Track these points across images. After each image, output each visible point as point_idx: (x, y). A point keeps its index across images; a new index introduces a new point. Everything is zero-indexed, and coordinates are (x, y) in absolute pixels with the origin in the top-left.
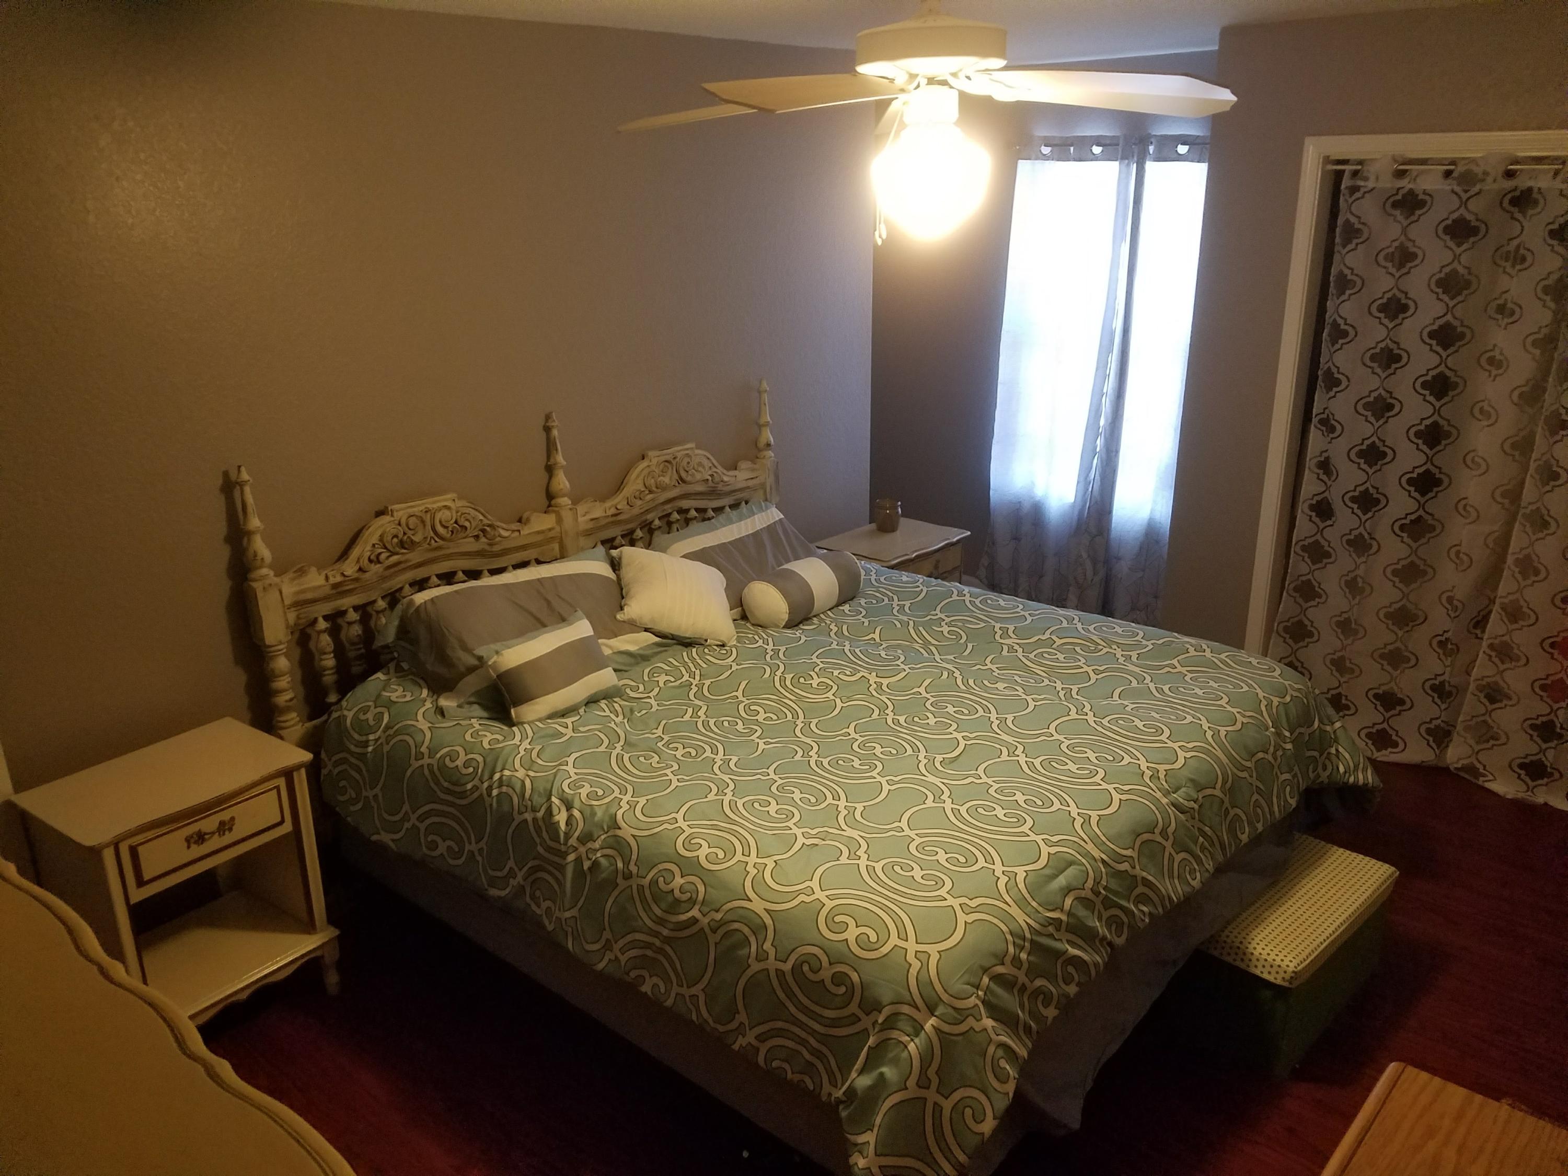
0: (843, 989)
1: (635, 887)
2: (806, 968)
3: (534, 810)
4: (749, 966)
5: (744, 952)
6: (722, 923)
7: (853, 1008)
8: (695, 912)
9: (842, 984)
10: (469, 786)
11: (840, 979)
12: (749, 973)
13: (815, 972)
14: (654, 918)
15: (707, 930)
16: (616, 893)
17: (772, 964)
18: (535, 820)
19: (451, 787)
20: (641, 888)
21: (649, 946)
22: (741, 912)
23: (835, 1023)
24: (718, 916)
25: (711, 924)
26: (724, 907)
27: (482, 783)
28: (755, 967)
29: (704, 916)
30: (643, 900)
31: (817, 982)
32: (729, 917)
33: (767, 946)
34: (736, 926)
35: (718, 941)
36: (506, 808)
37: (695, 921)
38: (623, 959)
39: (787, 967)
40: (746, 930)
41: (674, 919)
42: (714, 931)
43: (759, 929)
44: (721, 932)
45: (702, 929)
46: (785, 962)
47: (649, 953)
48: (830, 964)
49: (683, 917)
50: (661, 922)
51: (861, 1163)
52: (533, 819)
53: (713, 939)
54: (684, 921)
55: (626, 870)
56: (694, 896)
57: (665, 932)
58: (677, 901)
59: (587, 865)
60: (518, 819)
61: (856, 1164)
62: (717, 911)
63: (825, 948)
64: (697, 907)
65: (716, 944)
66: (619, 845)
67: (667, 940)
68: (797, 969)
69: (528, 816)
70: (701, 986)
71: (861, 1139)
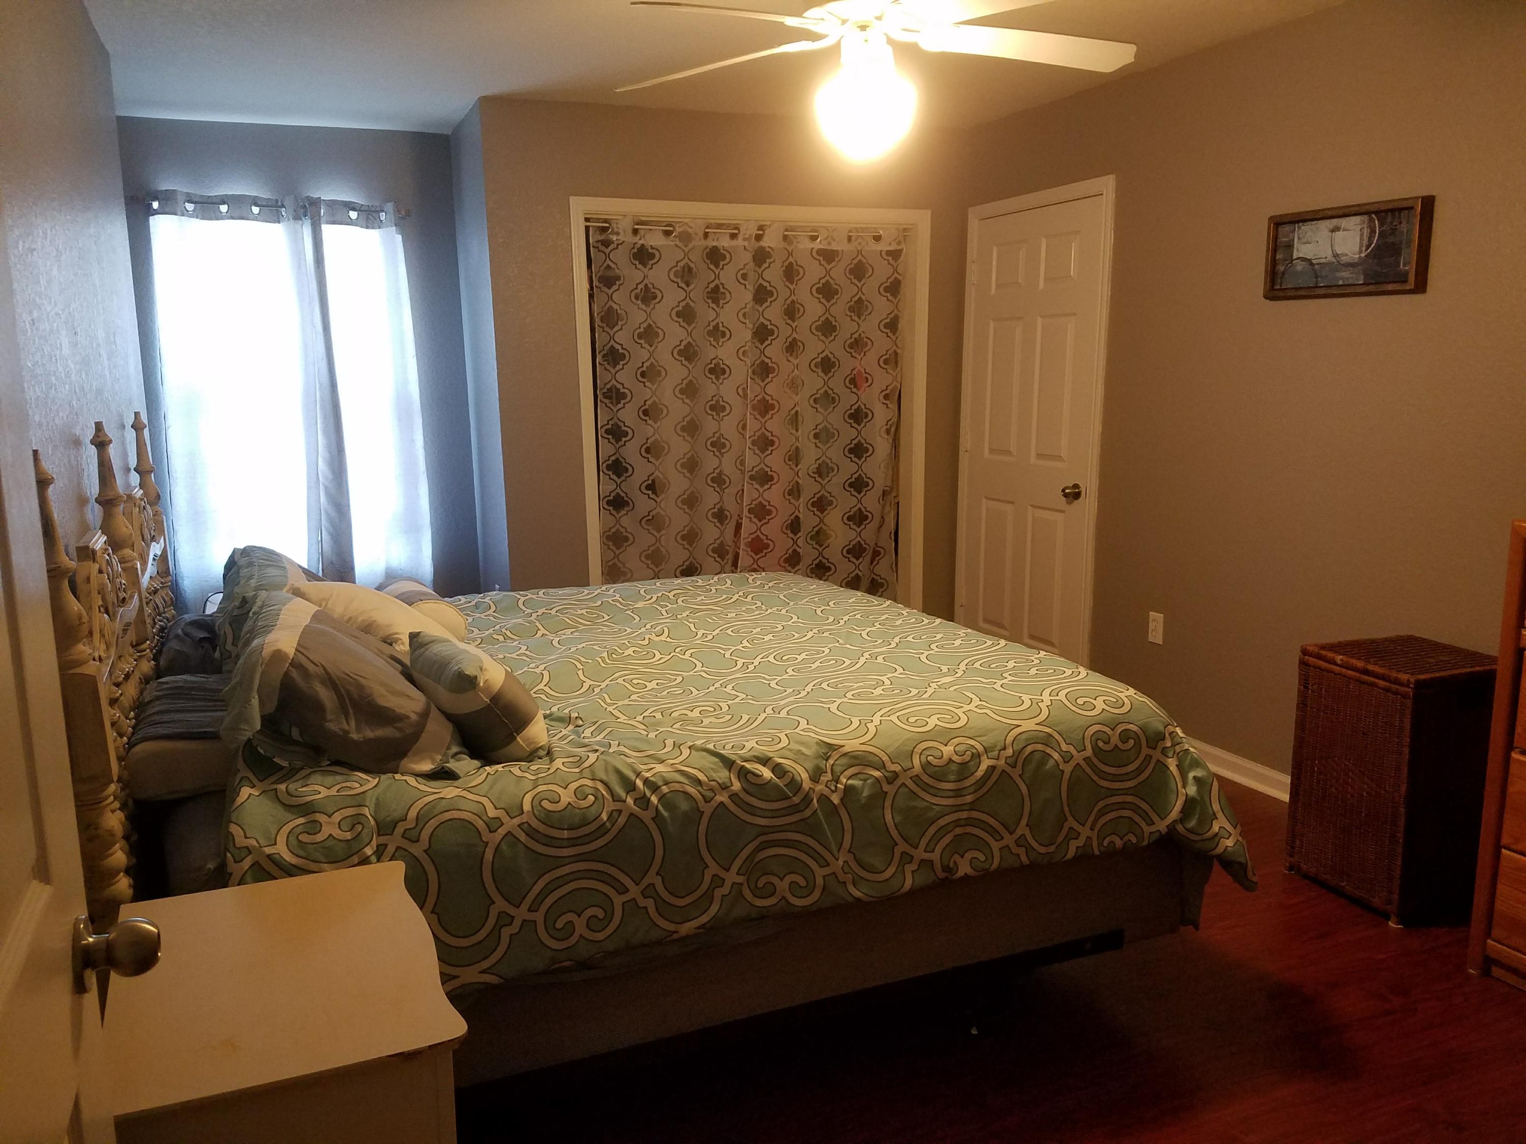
0: (1132, 742)
1: (909, 783)
2: (1100, 744)
3: (724, 787)
4: (1063, 771)
5: (1051, 763)
6: (1017, 754)
7: (1145, 751)
8: (986, 763)
9: (1128, 739)
10: (604, 816)
11: (1125, 736)
12: (1066, 776)
13: (1107, 742)
14: (951, 794)
15: (1008, 769)
16: (888, 803)
17: (1078, 757)
18: (733, 796)
19: (574, 834)
20: (916, 779)
21: (957, 823)
22: (1024, 736)
23: (1139, 771)
24: (1009, 752)
25: (1008, 762)
26: (1007, 742)
27: (625, 801)
28: (1068, 769)
29: (997, 759)
30: (926, 787)
31: (1113, 750)
32: (1017, 747)
33: (1064, 747)
34: (1029, 749)
35: (1020, 772)
36: (684, 806)
37: (992, 768)
38: (935, 856)
39: (1089, 752)
40: (1040, 747)
41: (972, 780)
42: (1014, 766)
43: (1047, 740)
44: (1020, 764)
45: (1003, 771)
46: (1085, 750)
47: (958, 831)
48: (1113, 730)
49: (980, 773)
50: (958, 793)
51: (1230, 843)
52: (729, 797)
53: (1015, 774)
54: (983, 776)
55: (887, 774)
56: (974, 751)
57: (969, 799)
58: (964, 764)
59: (835, 798)
60: (708, 809)
61: (1227, 846)
62: (1005, 749)
63: (1100, 722)
64: (984, 758)
65: (1020, 776)
66: (859, 760)
67: (972, 806)
68: (1096, 749)
69: (722, 798)
70: (1024, 822)
71: (1216, 828)
